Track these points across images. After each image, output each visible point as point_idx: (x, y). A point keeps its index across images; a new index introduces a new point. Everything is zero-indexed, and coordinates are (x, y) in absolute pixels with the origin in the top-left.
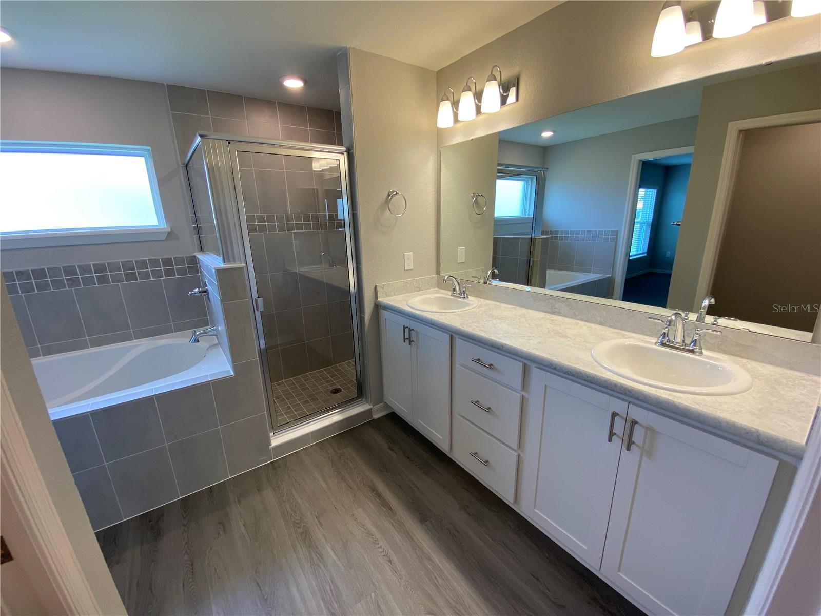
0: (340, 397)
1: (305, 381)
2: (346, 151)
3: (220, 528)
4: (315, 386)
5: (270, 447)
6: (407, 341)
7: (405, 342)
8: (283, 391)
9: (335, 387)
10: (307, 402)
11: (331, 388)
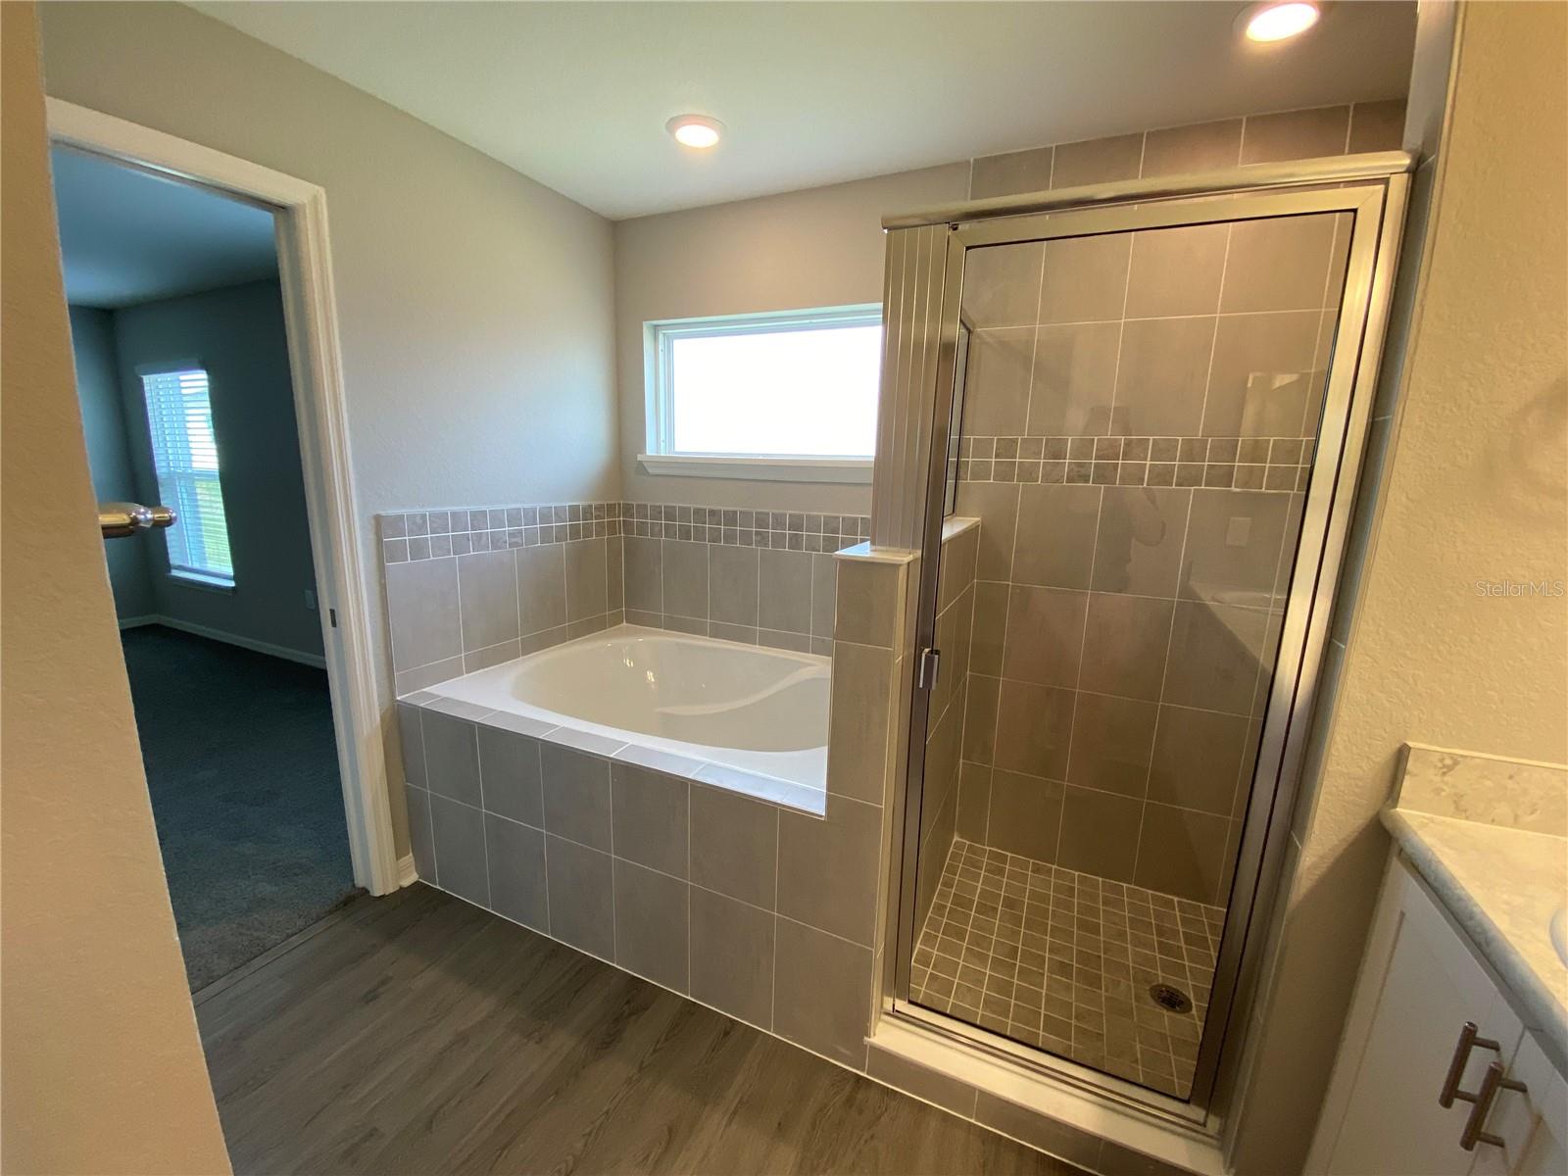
0: (1168, 1033)
1: (1104, 903)
2: (1408, 171)
3: (661, 1144)
4: (1122, 935)
5: (866, 1038)
6: (1462, 1110)
7: (1446, 1101)
8: (1034, 895)
9: (1173, 981)
10: (1064, 969)
11: (1161, 977)
